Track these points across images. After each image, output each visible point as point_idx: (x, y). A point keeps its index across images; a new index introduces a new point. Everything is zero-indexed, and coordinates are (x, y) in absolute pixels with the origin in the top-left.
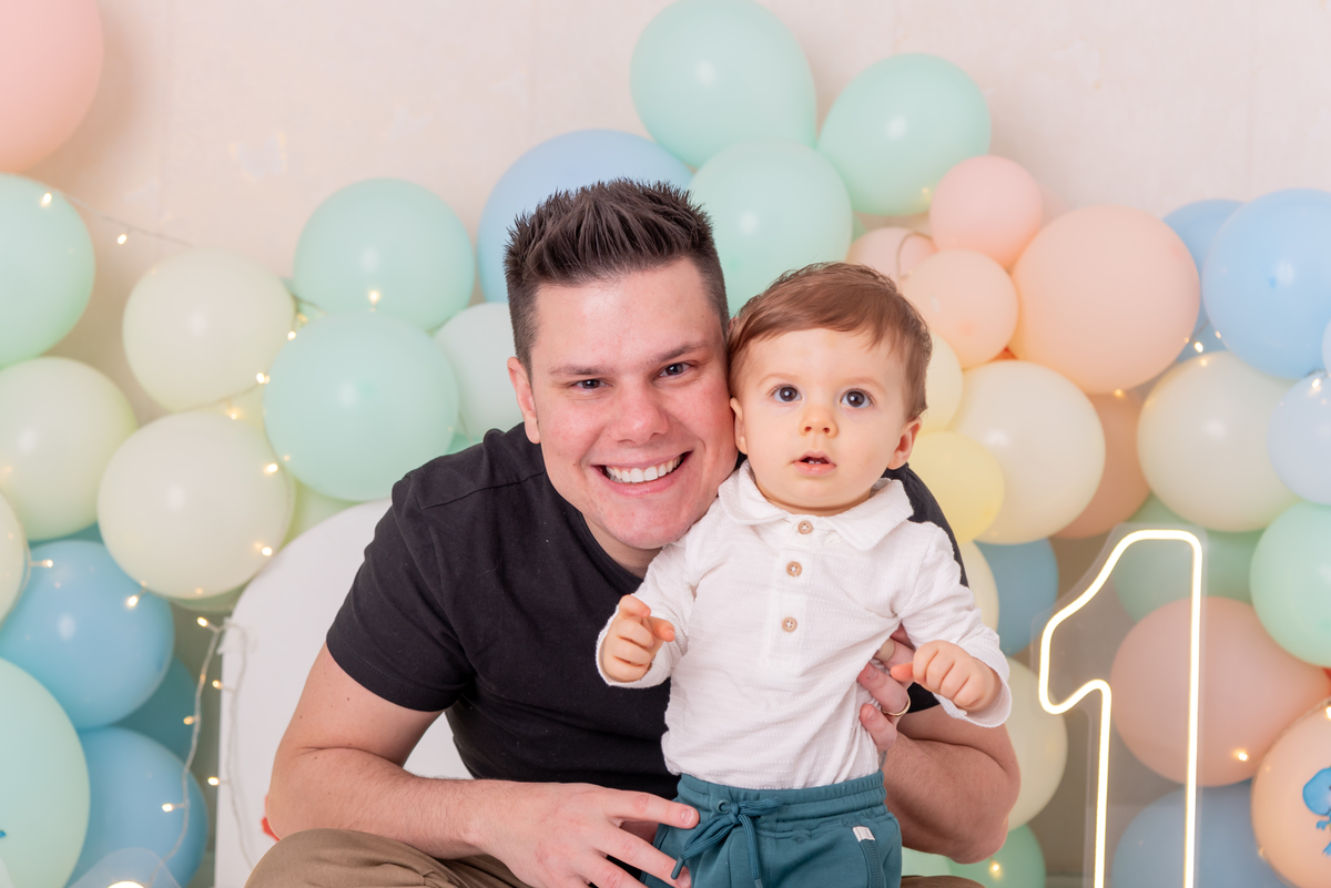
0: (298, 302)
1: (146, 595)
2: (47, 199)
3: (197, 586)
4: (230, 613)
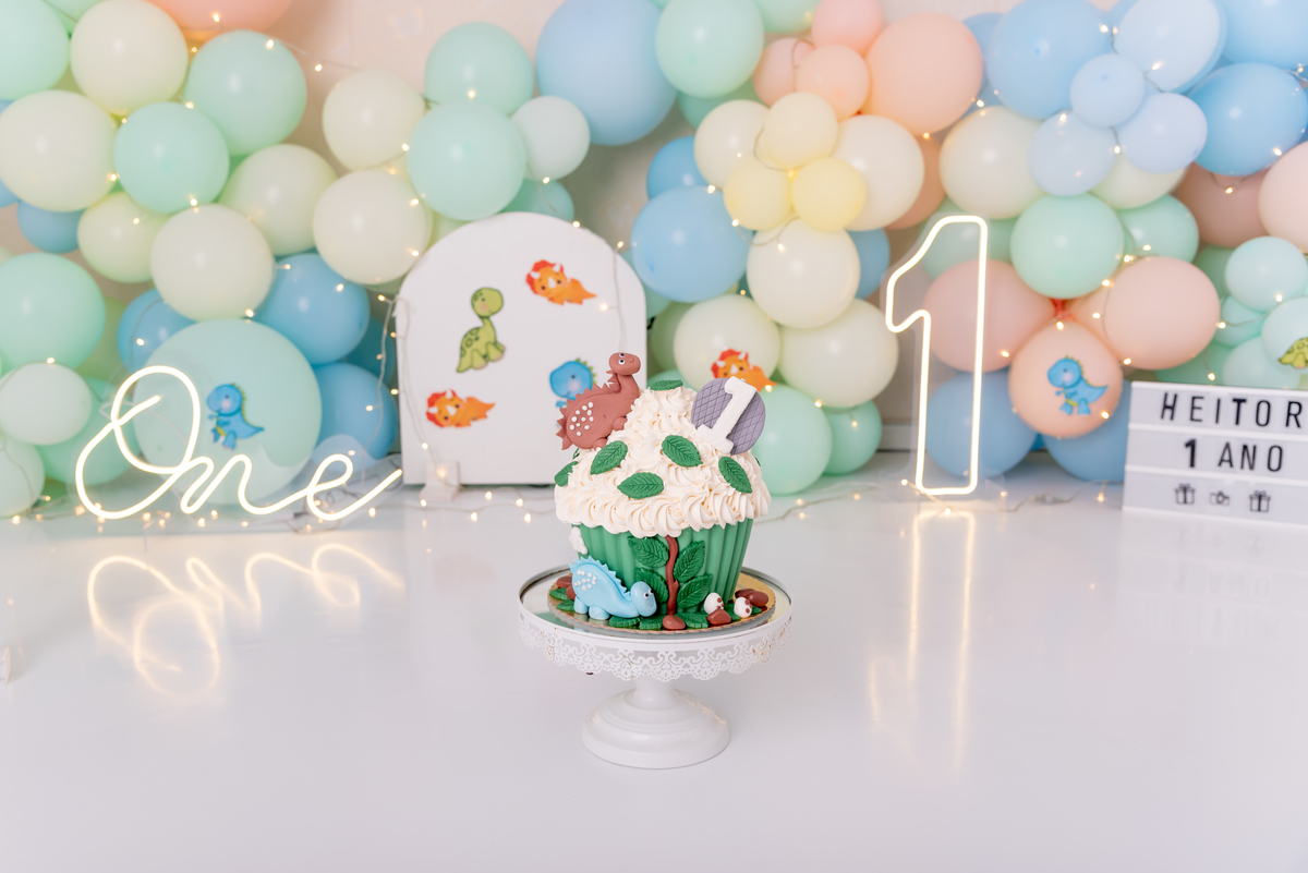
0: (427, 102)
1: (347, 283)
2: (270, 44)
3: (376, 275)
4: (398, 292)
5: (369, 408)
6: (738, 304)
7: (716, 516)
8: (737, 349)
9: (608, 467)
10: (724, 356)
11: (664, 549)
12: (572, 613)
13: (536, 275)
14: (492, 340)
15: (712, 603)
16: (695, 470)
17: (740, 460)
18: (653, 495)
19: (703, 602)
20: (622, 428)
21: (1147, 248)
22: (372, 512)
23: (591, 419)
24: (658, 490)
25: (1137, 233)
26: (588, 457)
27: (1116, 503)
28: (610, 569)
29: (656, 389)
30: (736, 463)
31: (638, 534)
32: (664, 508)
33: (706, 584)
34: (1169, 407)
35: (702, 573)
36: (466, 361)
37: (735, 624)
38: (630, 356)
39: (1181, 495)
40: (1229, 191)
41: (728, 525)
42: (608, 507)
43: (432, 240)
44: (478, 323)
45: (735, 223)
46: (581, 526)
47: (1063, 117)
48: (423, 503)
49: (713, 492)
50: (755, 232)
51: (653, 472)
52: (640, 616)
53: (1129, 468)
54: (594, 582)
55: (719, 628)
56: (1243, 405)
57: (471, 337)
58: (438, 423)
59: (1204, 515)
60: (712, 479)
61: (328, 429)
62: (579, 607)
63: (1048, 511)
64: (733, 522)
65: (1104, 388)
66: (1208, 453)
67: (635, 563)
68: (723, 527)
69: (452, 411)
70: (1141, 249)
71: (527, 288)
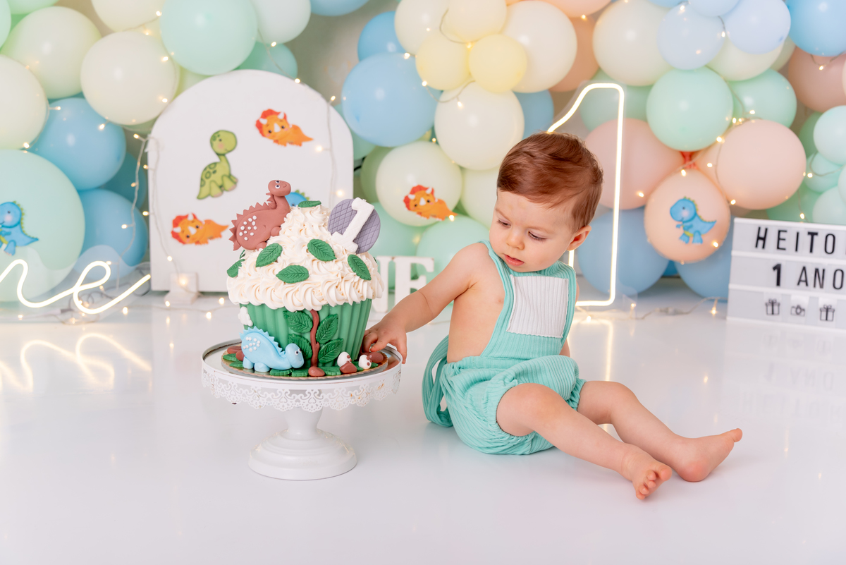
1: (108, 123)
3: (132, 118)
4: (150, 132)
5: (124, 226)
6: (425, 149)
7: (347, 296)
8: (425, 185)
9: (268, 261)
10: (414, 191)
11: (309, 320)
12: (241, 368)
13: (264, 122)
14: (227, 174)
15: (343, 359)
16: (331, 263)
17: (363, 257)
18: (301, 281)
19: (336, 359)
20: (278, 235)
21: (752, 112)
22: (125, 311)
23: (255, 228)
24: (305, 277)
25: (748, 100)
26: (253, 256)
27: (722, 316)
28: (270, 335)
29: (302, 207)
30: (360, 260)
31: (291, 309)
32: (310, 290)
33: (339, 346)
34: (761, 239)
35: (336, 337)
36: (205, 190)
37: (359, 373)
38: (283, 182)
39: (770, 308)
40: (821, 68)
41: (354, 303)
42: (269, 290)
43: (179, 91)
44: (216, 159)
45: (424, 84)
46: (249, 305)
47: (682, 8)
48: (168, 304)
49: (344, 279)
50: (442, 91)
51: (301, 265)
52: (292, 368)
53: (731, 286)
54: (258, 345)
55: (348, 375)
56: (815, 237)
57: (210, 170)
58: (181, 241)
59: (785, 324)
60: (343, 270)
61: (90, 240)
62: (247, 364)
63: (670, 320)
64: (358, 301)
65: (714, 222)
66: (790, 275)
67: (288, 331)
68: (351, 304)
69: (193, 231)
70: (748, 113)
71: (257, 131)
